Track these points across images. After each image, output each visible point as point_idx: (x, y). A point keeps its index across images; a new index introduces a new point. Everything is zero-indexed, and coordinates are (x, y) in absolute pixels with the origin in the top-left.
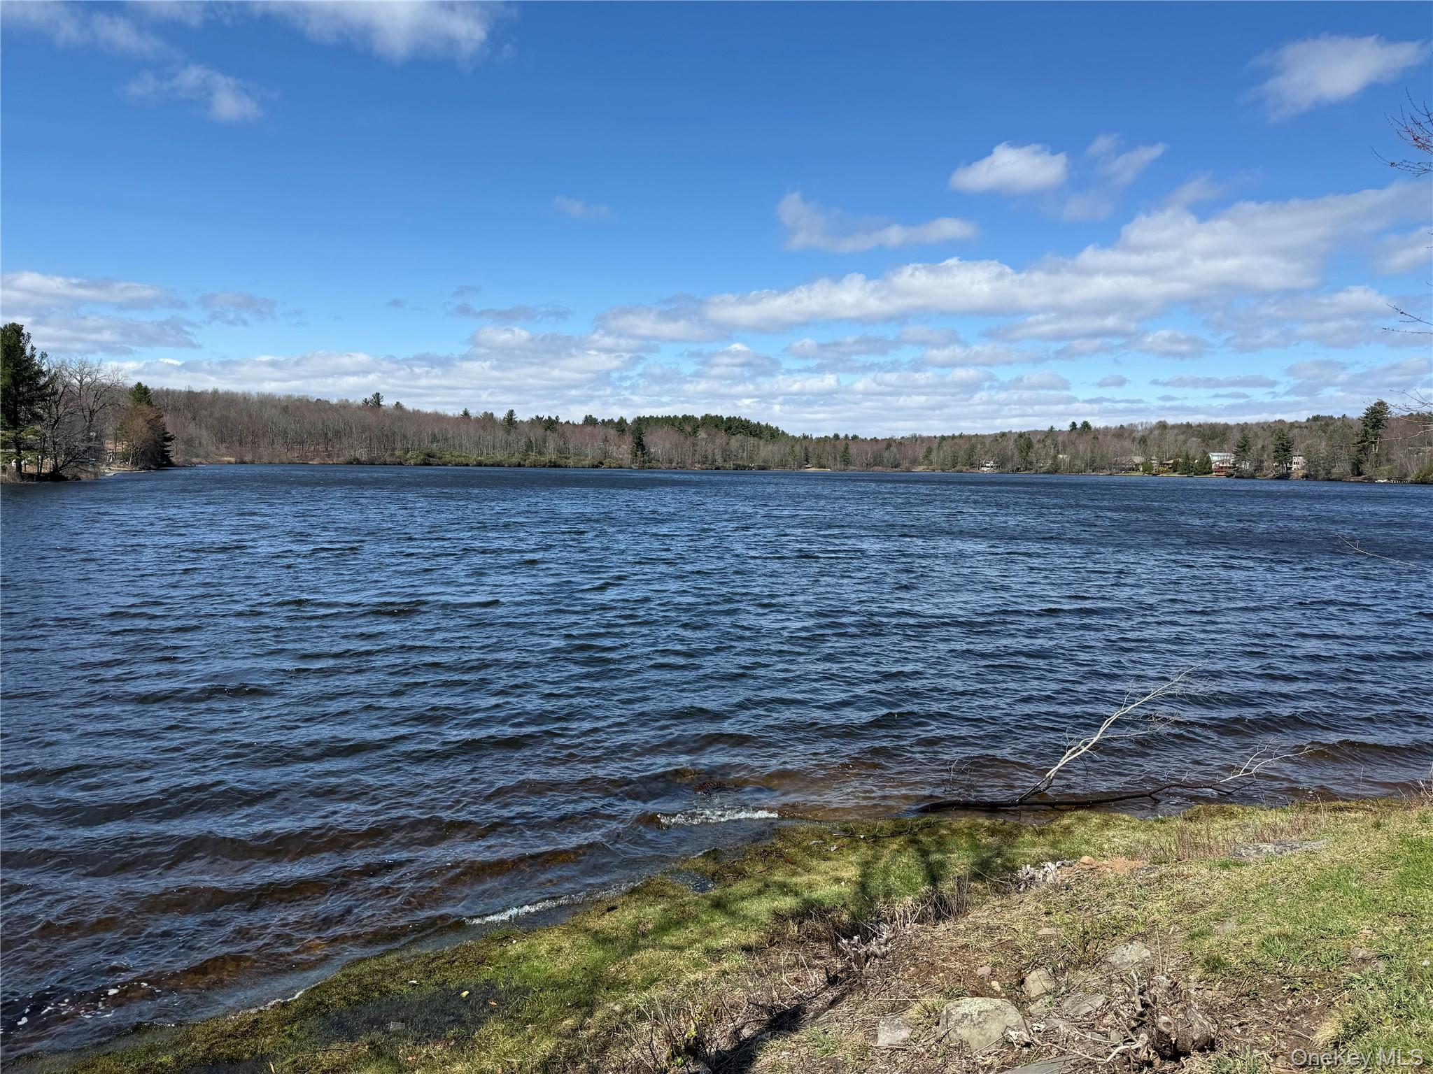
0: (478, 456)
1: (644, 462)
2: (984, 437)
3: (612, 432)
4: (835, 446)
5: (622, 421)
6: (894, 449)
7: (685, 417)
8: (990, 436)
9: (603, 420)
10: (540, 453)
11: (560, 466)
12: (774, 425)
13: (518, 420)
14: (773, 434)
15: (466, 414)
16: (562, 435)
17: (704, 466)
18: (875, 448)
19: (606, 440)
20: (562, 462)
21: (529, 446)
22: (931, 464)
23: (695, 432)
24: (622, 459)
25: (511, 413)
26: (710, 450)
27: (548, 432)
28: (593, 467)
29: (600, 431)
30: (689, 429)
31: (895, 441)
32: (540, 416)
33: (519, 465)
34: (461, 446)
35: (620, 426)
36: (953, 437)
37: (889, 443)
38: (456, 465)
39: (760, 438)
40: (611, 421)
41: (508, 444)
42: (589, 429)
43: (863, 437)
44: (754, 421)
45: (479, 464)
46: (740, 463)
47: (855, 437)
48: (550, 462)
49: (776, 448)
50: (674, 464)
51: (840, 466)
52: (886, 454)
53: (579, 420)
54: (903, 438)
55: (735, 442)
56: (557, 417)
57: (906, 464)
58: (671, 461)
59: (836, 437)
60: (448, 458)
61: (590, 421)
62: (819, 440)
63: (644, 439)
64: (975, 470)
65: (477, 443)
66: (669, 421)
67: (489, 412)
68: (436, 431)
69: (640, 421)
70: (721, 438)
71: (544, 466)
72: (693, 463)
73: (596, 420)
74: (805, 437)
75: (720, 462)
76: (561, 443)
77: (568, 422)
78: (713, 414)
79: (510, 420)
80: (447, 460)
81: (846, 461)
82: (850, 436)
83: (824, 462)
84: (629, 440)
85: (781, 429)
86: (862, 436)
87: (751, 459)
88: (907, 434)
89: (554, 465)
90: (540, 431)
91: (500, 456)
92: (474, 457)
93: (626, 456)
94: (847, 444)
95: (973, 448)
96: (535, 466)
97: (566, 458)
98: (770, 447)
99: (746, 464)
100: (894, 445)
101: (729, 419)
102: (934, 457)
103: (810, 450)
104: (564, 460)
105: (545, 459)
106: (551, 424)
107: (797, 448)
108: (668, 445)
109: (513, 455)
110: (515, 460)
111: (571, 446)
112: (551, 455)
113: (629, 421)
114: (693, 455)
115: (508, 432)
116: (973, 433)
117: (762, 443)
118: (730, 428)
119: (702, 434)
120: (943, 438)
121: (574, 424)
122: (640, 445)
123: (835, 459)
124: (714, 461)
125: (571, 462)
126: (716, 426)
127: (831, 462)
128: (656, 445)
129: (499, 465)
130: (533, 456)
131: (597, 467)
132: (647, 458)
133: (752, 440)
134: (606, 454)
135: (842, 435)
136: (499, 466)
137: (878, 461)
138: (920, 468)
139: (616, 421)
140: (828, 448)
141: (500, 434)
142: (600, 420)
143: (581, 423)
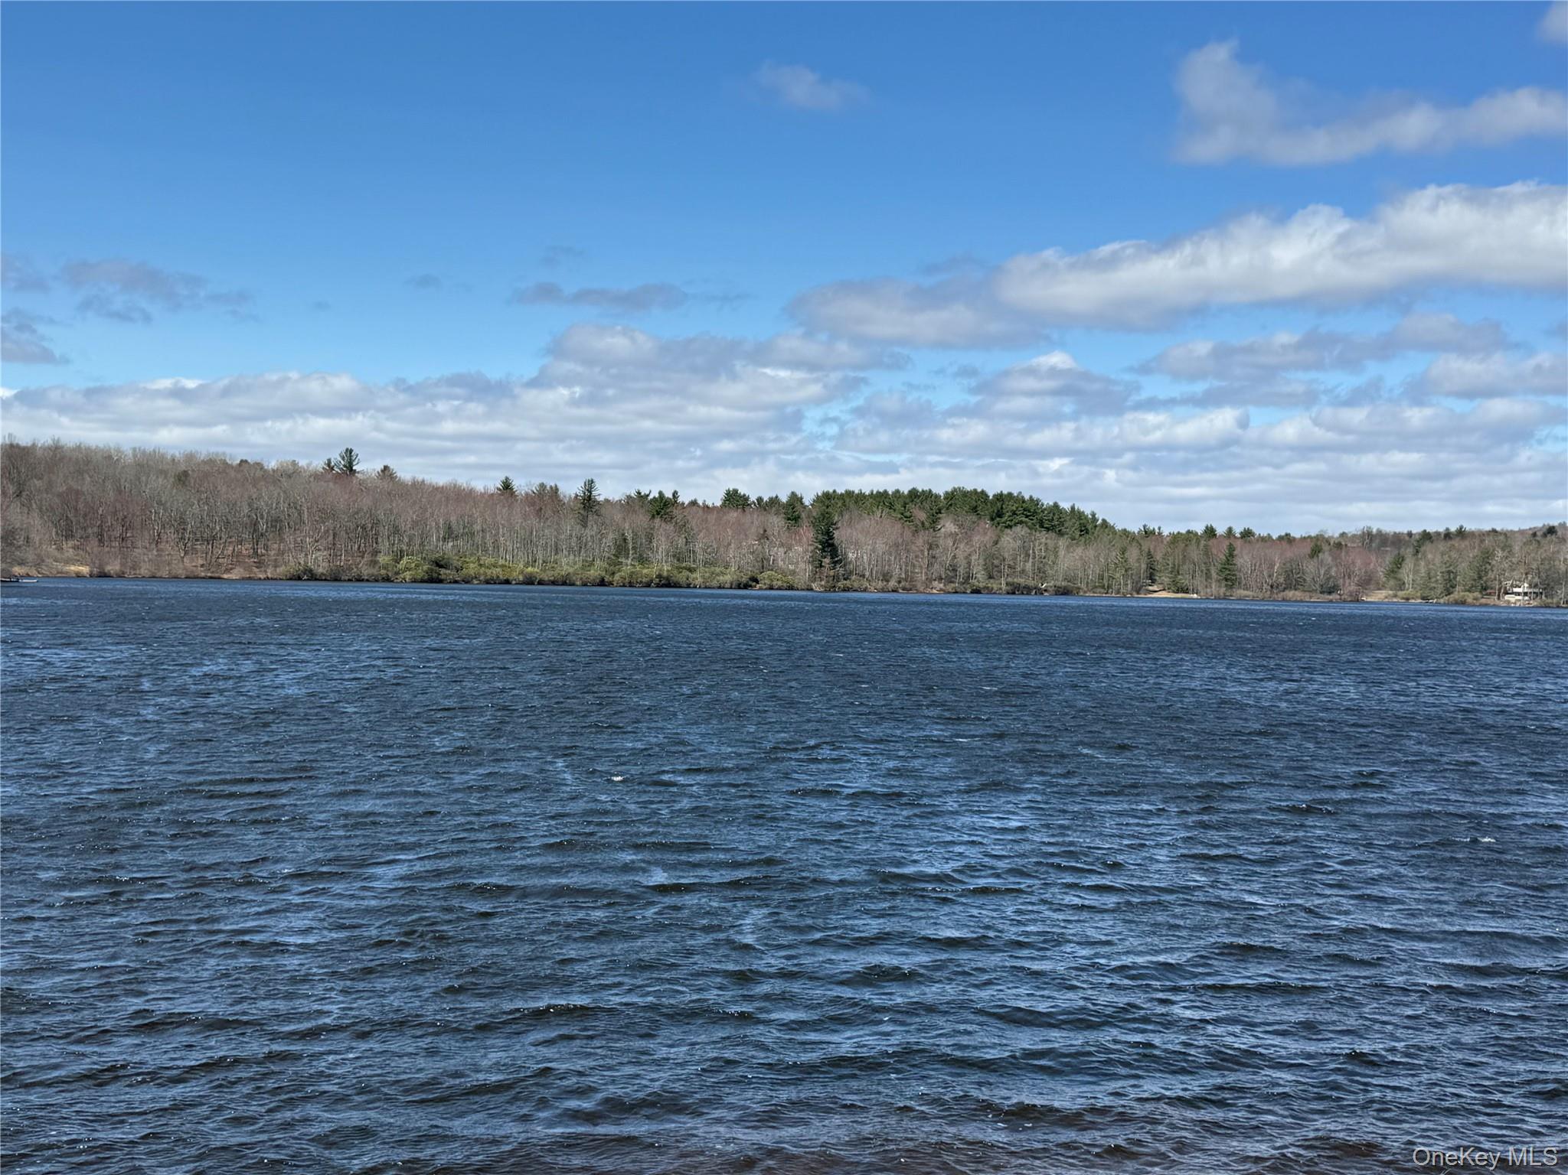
0: (527, 565)
1: (836, 578)
2: (1506, 535)
3: (776, 522)
4: (1207, 552)
5: (795, 500)
6: (1326, 557)
7: (914, 494)
8: (1522, 532)
9: (760, 500)
10: (643, 560)
11: (677, 585)
12: (1087, 508)
13: (601, 499)
14: (1085, 527)
15: (507, 486)
16: (682, 527)
17: (950, 587)
18: (1289, 554)
19: (764, 536)
20: (681, 577)
21: (621, 548)
22: (1401, 586)
23: (934, 520)
24: (793, 573)
25: (590, 485)
26: (961, 555)
27: (657, 520)
28: (739, 587)
29: (753, 521)
30: (921, 515)
31: (1328, 541)
32: (644, 491)
33: (602, 583)
34: (496, 546)
35: (792, 511)
36: (1448, 535)
37: (1317, 545)
38: (487, 582)
39: (1061, 534)
40: (774, 501)
41: (582, 545)
42: (734, 515)
43: (1264, 534)
44: (1047, 501)
45: (530, 581)
46: (1021, 581)
47: (1247, 534)
48: (659, 576)
49: (1091, 553)
50: (892, 584)
51: (1216, 589)
52: (1310, 567)
53: (716, 499)
54: (1343, 535)
55: (1011, 540)
56: (675, 494)
57: (1349, 587)
58: (886, 577)
59: (1210, 532)
60: (472, 569)
61: (734, 499)
62: (1176, 538)
63: (836, 534)
64: (1493, 600)
65: (528, 542)
66: (882, 500)
67: (550, 483)
68: (453, 519)
69: (827, 499)
70: (984, 533)
71: (648, 585)
72: (930, 580)
73: (745, 498)
74: (1148, 533)
75: (980, 578)
76: (681, 542)
77: (694, 503)
78: (969, 488)
79: (588, 502)
80: (472, 572)
81: (1230, 577)
82: (1238, 531)
83: (1184, 580)
84: (807, 536)
85: (1100, 517)
86: (1260, 531)
87: (1041, 573)
88: (1353, 528)
89: (666, 583)
90: (642, 519)
91: (567, 565)
92: (519, 568)
93: (802, 565)
94: (1231, 548)
95: (1487, 556)
96: (631, 585)
97: (690, 570)
98: (1079, 551)
99: (1031, 583)
100: (1326, 548)
101: (1000, 497)
102: (1407, 574)
103: (1158, 557)
104: (686, 573)
105: (650, 571)
106: (663, 507)
107: (1133, 554)
108: (881, 547)
109: (592, 564)
110: (594, 573)
111: (698, 547)
112: (661, 564)
113: (807, 501)
114: (930, 565)
115: (584, 523)
116: (1487, 527)
117: (1062, 543)
118: (1000, 515)
119: (948, 525)
120: (1426, 536)
121: (706, 508)
122: (828, 546)
123: (1208, 576)
124: (968, 577)
125: (697, 578)
126: (974, 509)
127: (1199, 581)
128: (857, 545)
129: (565, 582)
130: (628, 566)
131: (746, 586)
132: (841, 571)
133: (1043, 537)
134: (764, 563)
135: (1221, 530)
136: (564, 583)
137: (1293, 580)
138: (1378, 596)
139: (784, 499)
140: (1195, 554)
141: (569, 526)
142: (753, 498)
143: (718, 503)
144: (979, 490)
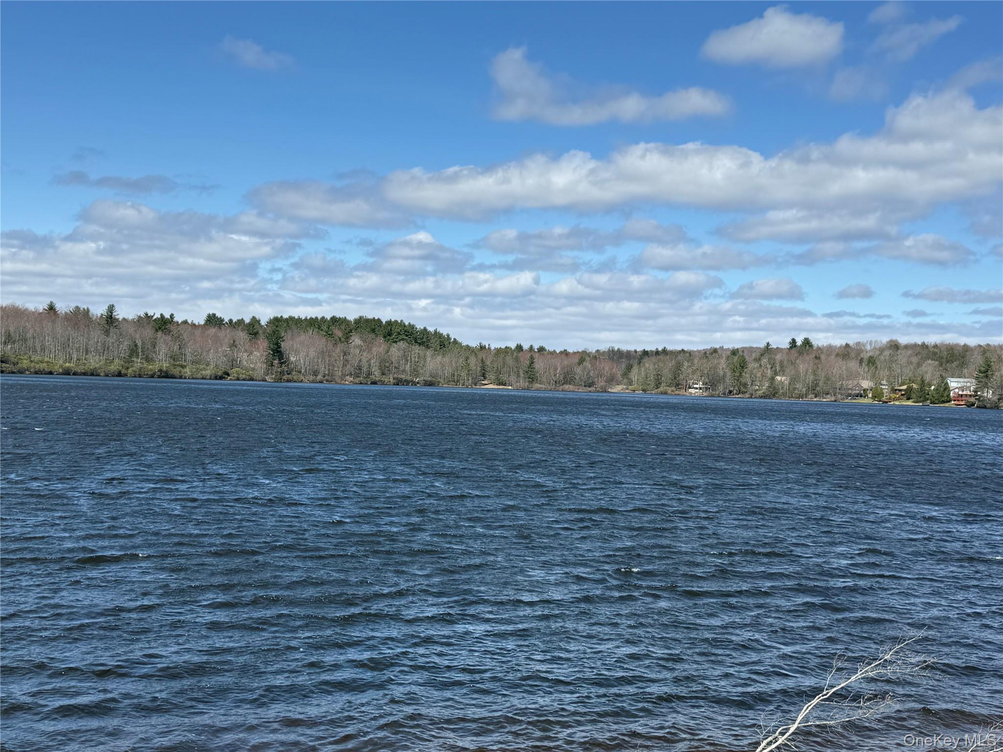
0: (65, 361)
1: (282, 373)
2: (690, 353)
3: (242, 336)
4: (517, 359)
5: (255, 321)
6: (587, 364)
7: (334, 320)
8: (699, 351)
9: (231, 321)
10: (148, 360)
11: (173, 377)
12: (444, 331)
13: (120, 317)
14: (443, 343)
15: (51, 308)
16: (178, 338)
17: (357, 380)
18: (566, 362)
19: (233, 345)
20: (176, 371)
21: (133, 351)
22: (630, 383)
23: (347, 337)
24: (253, 369)
25: (111, 308)
26: (364, 360)
27: (160, 333)
28: (216, 378)
29: (225, 335)
30: (338, 333)
31: (589, 354)
32: (150, 313)
33: (120, 374)
34: (43, 349)
35: (252, 328)
36: (657, 353)
37: (583, 357)
38: (36, 373)
39: (428, 347)
40: (240, 322)
41: (105, 348)
42: (212, 331)
43: (551, 349)
44: (419, 326)
45: (67, 372)
46: (403, 376)
47: (541, 349)
48: (160, 371)
49: (447, 359)
50: (319, 377)
51: (523, 383)
52: (578, 370)
53: (201, 320)
54: (598, 351)
55: (396, 351)
56: (172, 316)
57: (601, 383)
58: (315, 373)
59: (519, 348)
60: (25, 363)
61: (213, 320)
62: (499, 351)
63: (283, 344)
64: (682, 392)
65: (65, 346)
66: (314, 323)
67: (83, 306)
68: (12, 329)
69: (277, 322)
70: (380, 346)
71: (152, 376)
72: (344, 375)
73: (221, 320)
74: (482, 348)
75: (376, 374)
76: (176, 348)
77: (185, 322)
78: (370, 317)
79: (110, 319)
80: (25, 366)
81: (532, 376)
82: (536, 347)
83: (504, 378)
84: (263, 344)
85: (452, 337)
86: (549, 348)
87: (415, 372)
88: (603, 347)
89: (165, 375)
90: (148, 332)
91: (94, 362)
92: (60, 363)
93: (259, 365)
94: (532, 358)
95: (679, 366)
96: (140, 376)
97: (183, 367)
98: (439, 358)
99: (409, 378)
100: (588, 359)
101: (389, 323)
102: (634, 374)
103: (488, 363)
104: (179, 369)
105: (154, 367)
106: (164, 324)
107: (472, 361)
108: (312, 354)
109: (112, 362)
110: (114, 367)
111: (188, 351)
112: (162, 362)
113: (263, 322)
114: (344, 365)
115: (107, 333)
117: (429, 353)
118: (390, 334)
119: (356, 340)
120: (645, 353)
121: (193, 325)
122: (277, 352)
123: (519, 376)
124: (369, 374)
125: (187, 371)
126: (373, 331)
127: (513, 378)
128: (297, 352)
129: (93, 373)
130: (138, 363)
131: (221, 378)
132: (286, 369)
133: (416, 349)
134: (233, 363)
135: (526, 347)
136: (92, 375)
137: (568, 378)
138: (617, 389)
139: (247, 321)
140: (510, 360)
141: (97, 335)
142: (226, 320)
143: (202, 322)
144: (376, 318)
